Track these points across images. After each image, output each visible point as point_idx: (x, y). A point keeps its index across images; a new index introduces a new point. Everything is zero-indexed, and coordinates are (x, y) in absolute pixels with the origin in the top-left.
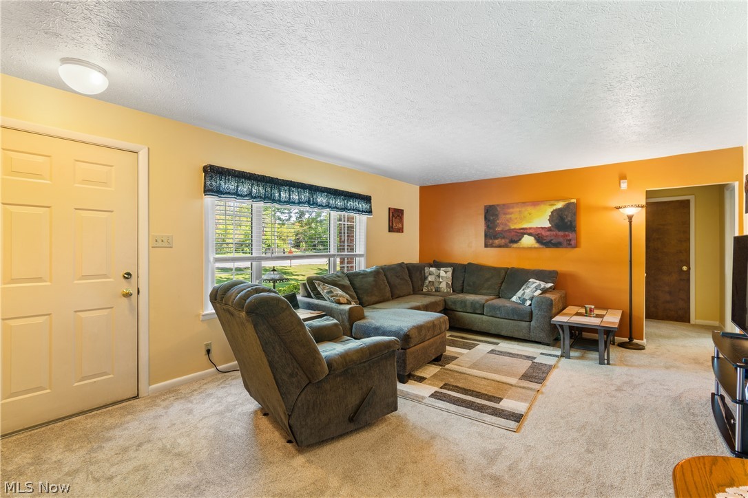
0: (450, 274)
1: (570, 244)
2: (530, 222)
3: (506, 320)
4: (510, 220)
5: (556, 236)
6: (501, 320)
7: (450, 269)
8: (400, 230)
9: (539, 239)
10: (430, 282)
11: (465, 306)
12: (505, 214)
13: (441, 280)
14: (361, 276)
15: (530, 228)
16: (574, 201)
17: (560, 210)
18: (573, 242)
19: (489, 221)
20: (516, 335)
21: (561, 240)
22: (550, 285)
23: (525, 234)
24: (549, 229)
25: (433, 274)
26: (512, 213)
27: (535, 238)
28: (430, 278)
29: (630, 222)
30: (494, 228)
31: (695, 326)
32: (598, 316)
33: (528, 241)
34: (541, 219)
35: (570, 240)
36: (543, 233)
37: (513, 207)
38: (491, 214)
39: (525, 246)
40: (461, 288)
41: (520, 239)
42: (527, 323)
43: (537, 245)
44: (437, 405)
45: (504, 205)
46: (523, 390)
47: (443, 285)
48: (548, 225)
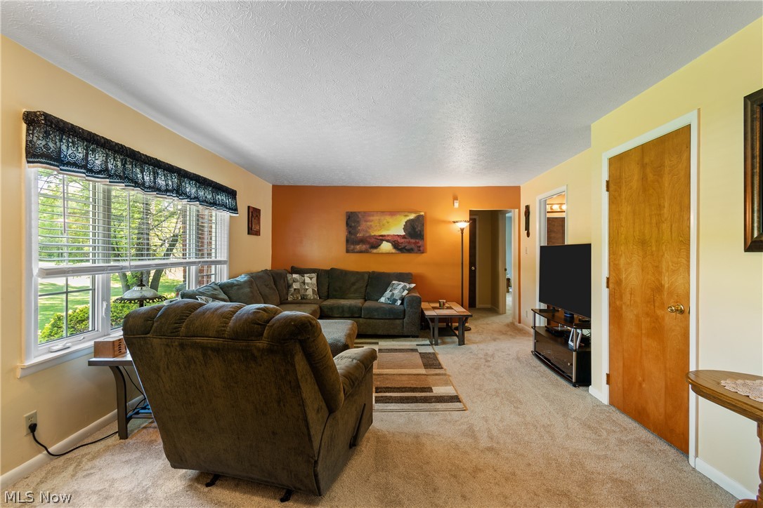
0: (314, 280)
1: (420, 250)
2: (388, 230)
3: (382, 321)
4: (370, 227)
5: (409, 243)
6: (378, 321)
7: (314, 275)
8: (257, 233)
9: (396, 245)
10: (295, 289)
11: (343, 311)
12: (366, 221)
13: (307, 287)
14: (236, 287)
15: (388, 236)
16: (422, 213)
17: (412, 220)
18: (421, 249)
19: (351, 227)
20: (392, 333)
21: (413, 246)
22: (413, 285)
23: (383, 240)
24: (404, 237)
25: (297, 281)
26: (371, 221)
27: (392, 244)
28: (295, 286)
29: (462, 233)
30: (355, 234)
31: (480, 309)
32: (448, 308)
33: (386, 247)
34: (396, 228)
35: (420, 247)
36: (399, 240)
37: (373, 216)
38: (352, 221)
39: (384, 251)
40: (326, 294)
41: (380, 245)
42: (401, 321)
43: (394, 251)
44: (389, 408)
45: (365, 212)
46: (437, 377)
47: (310, 292)
48: (403, 233)
